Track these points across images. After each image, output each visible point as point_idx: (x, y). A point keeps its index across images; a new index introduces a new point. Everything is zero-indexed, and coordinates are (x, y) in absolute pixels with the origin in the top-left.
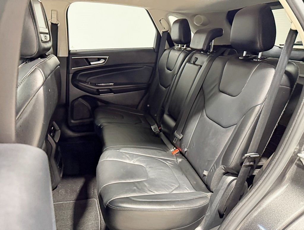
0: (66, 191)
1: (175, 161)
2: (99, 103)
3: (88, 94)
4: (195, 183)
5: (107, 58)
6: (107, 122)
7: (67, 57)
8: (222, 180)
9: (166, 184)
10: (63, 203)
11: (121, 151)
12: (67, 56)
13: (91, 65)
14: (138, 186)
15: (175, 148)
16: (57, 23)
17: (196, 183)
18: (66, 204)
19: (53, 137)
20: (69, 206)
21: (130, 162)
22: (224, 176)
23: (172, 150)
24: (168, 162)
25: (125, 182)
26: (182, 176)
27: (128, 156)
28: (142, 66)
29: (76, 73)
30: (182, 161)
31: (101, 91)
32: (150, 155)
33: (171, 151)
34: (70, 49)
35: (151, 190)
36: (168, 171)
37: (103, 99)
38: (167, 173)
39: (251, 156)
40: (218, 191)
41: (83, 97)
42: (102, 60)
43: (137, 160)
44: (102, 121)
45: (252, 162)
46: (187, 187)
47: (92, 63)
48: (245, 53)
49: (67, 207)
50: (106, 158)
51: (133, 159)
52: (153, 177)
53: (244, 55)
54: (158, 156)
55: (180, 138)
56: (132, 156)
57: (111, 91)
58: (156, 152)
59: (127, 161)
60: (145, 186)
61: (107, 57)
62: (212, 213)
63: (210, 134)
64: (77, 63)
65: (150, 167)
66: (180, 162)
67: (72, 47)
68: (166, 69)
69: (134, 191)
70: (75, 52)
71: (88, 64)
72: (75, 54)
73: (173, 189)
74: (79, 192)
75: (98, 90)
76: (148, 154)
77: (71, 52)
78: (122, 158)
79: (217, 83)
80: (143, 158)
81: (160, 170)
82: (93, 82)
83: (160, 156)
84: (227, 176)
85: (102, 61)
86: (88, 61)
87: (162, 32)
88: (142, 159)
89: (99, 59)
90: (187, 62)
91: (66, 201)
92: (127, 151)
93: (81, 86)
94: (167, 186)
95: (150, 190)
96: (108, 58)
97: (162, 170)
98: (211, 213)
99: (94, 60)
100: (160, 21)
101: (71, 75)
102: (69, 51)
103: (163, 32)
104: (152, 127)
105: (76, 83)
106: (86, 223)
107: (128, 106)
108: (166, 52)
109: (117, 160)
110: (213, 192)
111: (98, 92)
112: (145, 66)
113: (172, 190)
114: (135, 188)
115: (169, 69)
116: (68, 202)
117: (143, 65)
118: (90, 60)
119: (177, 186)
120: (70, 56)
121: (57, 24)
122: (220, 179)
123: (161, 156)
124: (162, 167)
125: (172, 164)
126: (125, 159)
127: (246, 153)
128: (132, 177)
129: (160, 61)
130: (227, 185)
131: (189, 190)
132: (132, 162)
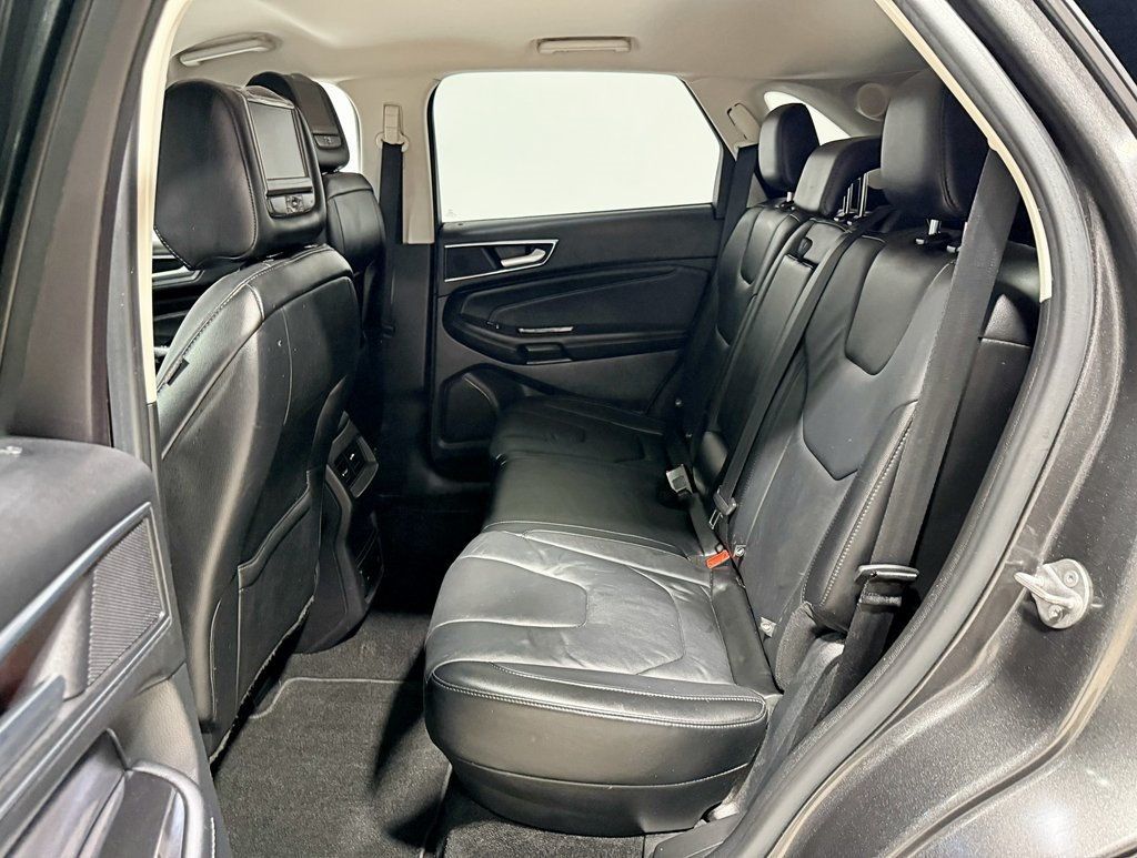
0: (380, 651)
1: (705, 587)
2: (527, 391)
3: (491, 360)
4: (742, 659)
5: (552, 245)
6: (523, 451)
7: (432, 245)
8: (809, 654)
9: (635, 648)
10: (366, 684)
11: (528, 537)
12: (431, 240)
13: (503, 268)
14: (538, 641)
15: (720, 548)
16: (400, 143)
17: (746, 661)
18: (373, 686)
19: (347, 483)
20: (380, 693)
21: (544, 573)
22: (818, 640)
23: (710, 552)
24: (675, 586)
25: (503, 622)
26: (707, 635)
27: (542, 552)
28: (672, 268)
29: (458, 295)
30: (728, 589)
31: (534, 352)
32: (620, 558)
33: (707, 555)
34: (445, 218)
35: (574, 657)
36: (660, 612)
37: (537, 378)
38: (654, 617)
39: (878, 573)
40: (795, 688)
41: (477, 369)
42: (537, 250)
43: (568, 569)
44: (510, 445)
45: (895, 596)
46: (706, 668)
47: (504, 263)
48: (934, 224)
49: (374, 695)
50: (476, 553)
51: (556, 564)
52: (600, 622)
53: (932, 231)
54: (648, 566)
55: (728, 513)
56: (558, 555)
57: (563, 352)
58: (644, 551)
59: (537, 569)
60: (561, 642)
61: (554, 242)
62: (773, 759)
63: (799, 501)
64: (461, 261)
65: (602, 594)
66: (721, 594)
67: (450, 212)
68: (740, 277)
69: (519, 651)
70: (457, 227)
71: (494, 266)
72: (457, 235)
73: (654, 665)
74: (415, 657)
75: (522, 347)
76: (615, 557)
77: (445, 227)
78: (522, 558)
79: (844, 325)
80: (590, 566)
81: (631, 607)
82: (510, 321)
83: (653, 567)
84: (825, 640)
85: (538, 255)
86: (495, 255)
87: (737, 151)
88: (587, 568)
89: (528, 250)
90: (787, 254)
91: (377, 679)
92: (547, 539)
93: (470, 334)
94: (633, 652)
95: (572, 655)
96: (557, 244)
97: (638, 608)
98: (768, 761)
99: (513, 253)
100: (728, 112)
101: (442, 302)
102: (438, 226)
103: (741, 149)
104: (668, 474)
105: (458, 326)
106: (417, 747)
107: (617, 403)
108: (747, 218)
109: (505, 560)
110: (782, 692)
111: (523, 354)
112: (680, 269)
113: (648, 667)
114: (526, 642)
115: (746, 278)
116: (381, 682)
117: (673, 265)
118: (499, 252)
119: (669, 660)
120: (441, 241)
121: (401, 146)
122: (804, 651)
123: (658, 567)
124: (643, 599)
125: (685, 594)
126: (530, 561)
127: (868, 563)
128: (528, 615)
129: (725, 252)
130: (823, 670)
131: (709, 678)
132: (550, 573)
